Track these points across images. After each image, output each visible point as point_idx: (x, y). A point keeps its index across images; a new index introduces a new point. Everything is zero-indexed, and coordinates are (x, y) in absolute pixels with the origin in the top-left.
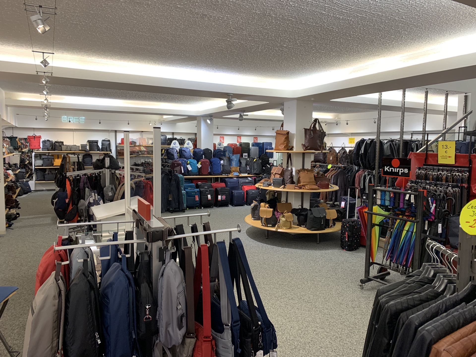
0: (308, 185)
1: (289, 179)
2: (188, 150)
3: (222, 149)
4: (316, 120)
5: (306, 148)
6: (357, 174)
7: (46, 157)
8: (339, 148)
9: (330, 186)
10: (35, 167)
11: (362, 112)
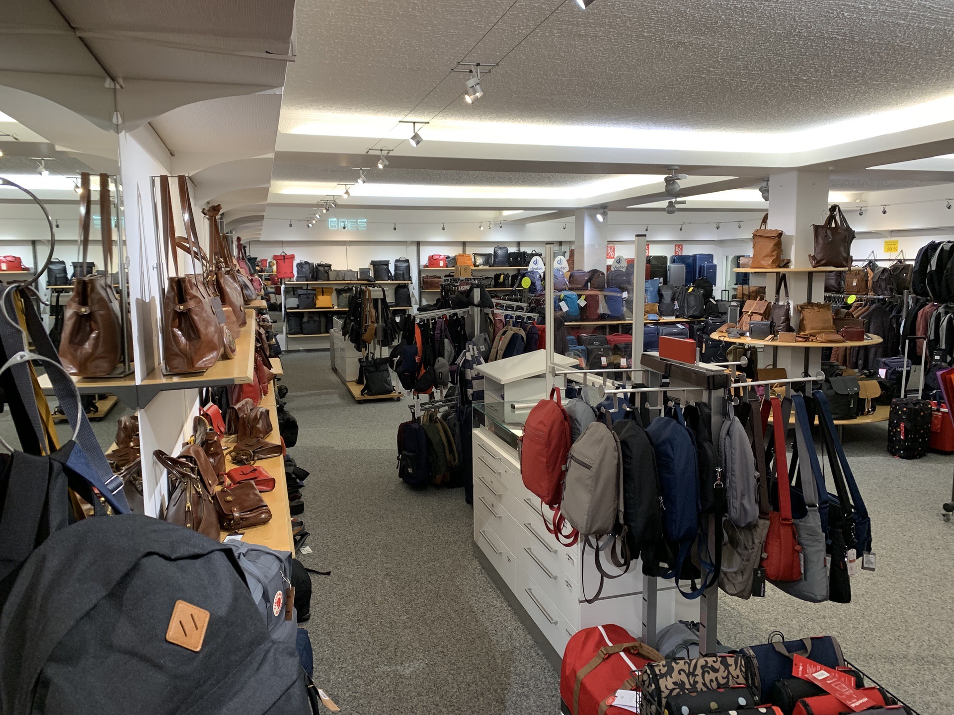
0: (821, 334)
1: (782, 323)
2: (561, 273)
3: (624, 270)
4: (834, 208)
5: (818, 264)
6: (920, 312)
7: (305, 292)
8: (862, 262)
9: (865, 337)
10: (288, 311)
11: (918, 186)
